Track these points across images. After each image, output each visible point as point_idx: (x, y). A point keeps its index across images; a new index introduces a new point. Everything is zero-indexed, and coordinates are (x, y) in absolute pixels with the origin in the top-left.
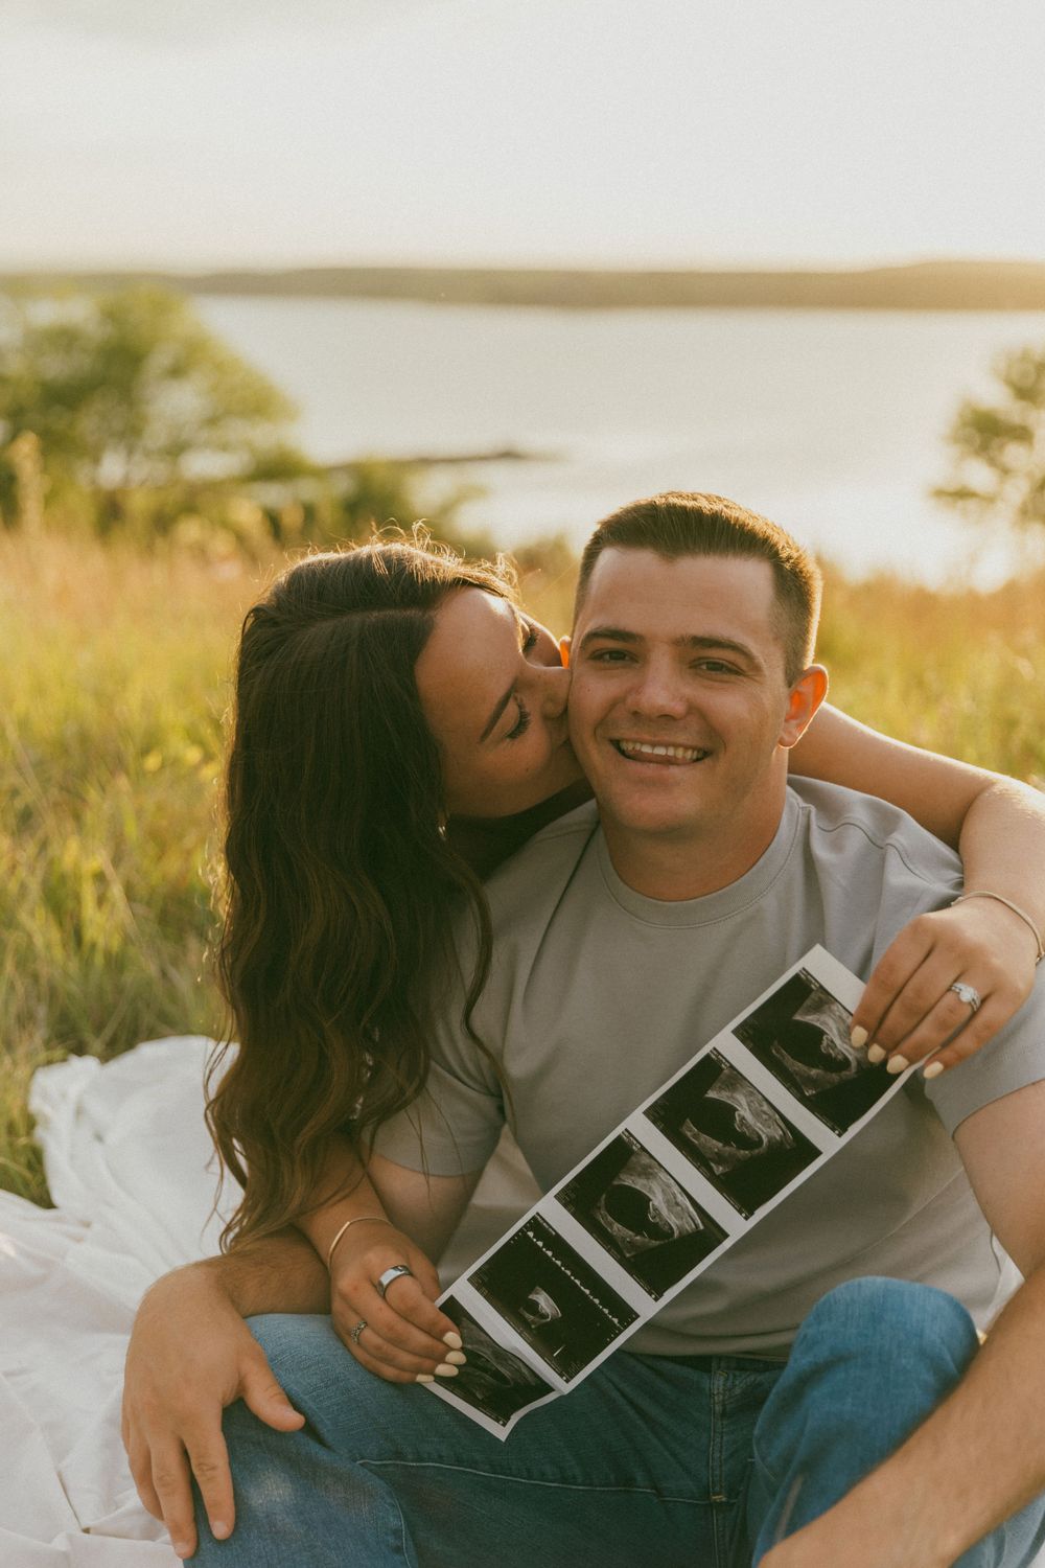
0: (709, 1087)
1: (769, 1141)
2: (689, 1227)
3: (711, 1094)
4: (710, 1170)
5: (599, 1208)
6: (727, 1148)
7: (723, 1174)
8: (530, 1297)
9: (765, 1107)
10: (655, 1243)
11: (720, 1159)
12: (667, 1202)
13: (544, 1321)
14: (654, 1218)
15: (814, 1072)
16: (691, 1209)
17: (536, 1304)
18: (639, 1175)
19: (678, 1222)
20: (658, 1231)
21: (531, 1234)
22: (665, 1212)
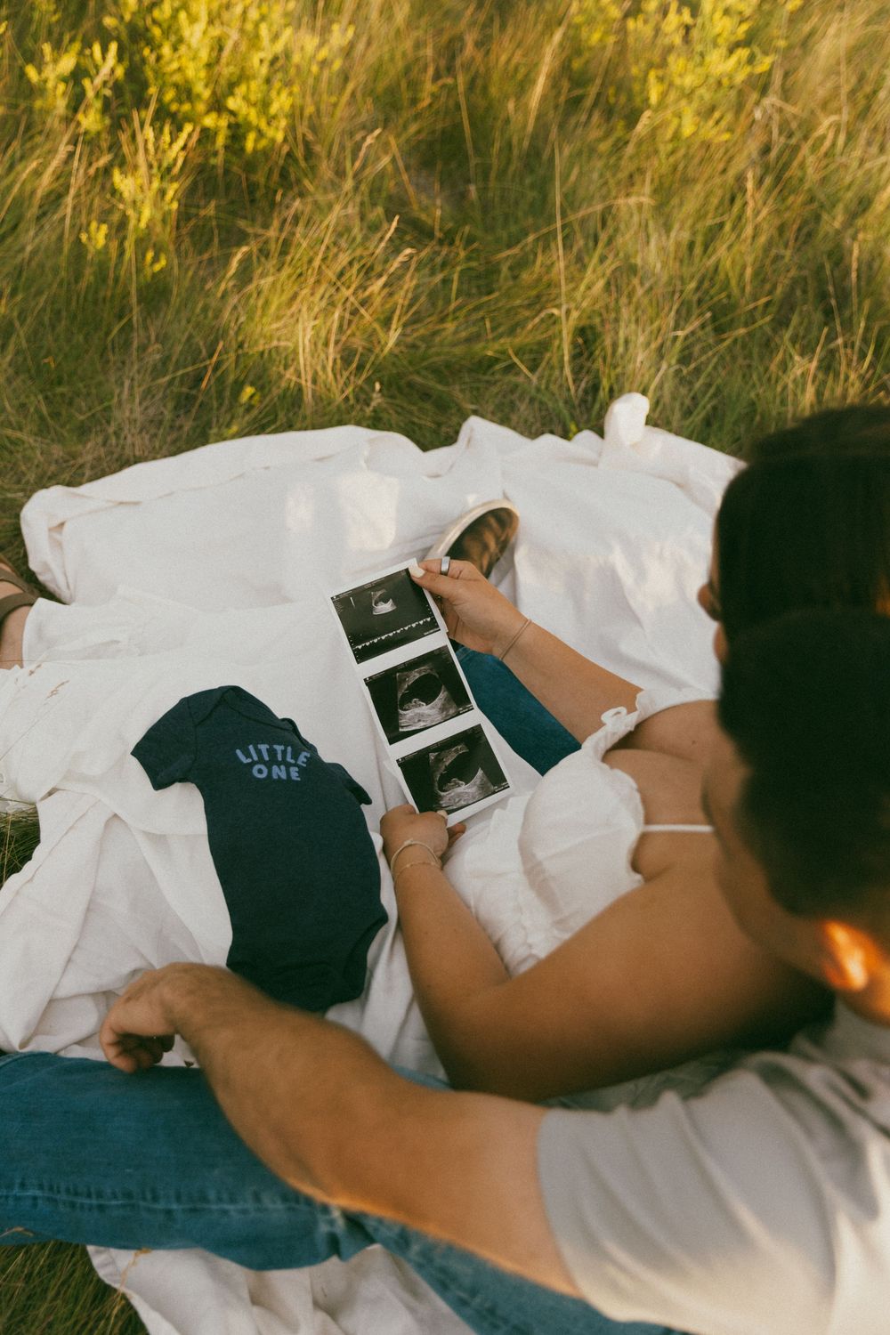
0: (485, 773)
1: (440, 796)
2: (403, 722)
3: (480, 772)
5: (431, 670)
6: (444, 767)
7: (429, 758)
8: (391, 600)
9: (463, 803)
10: (400, 695)
11: (439, 760)
12: (422, 715)
13: (373, 602)
14: (415, 702)
16: (413, 729)
17: (386, 602)
18: (443, 705)
19: (408, 717)
20: (406, 700)
21: (429, 619)
22: (417, 710)
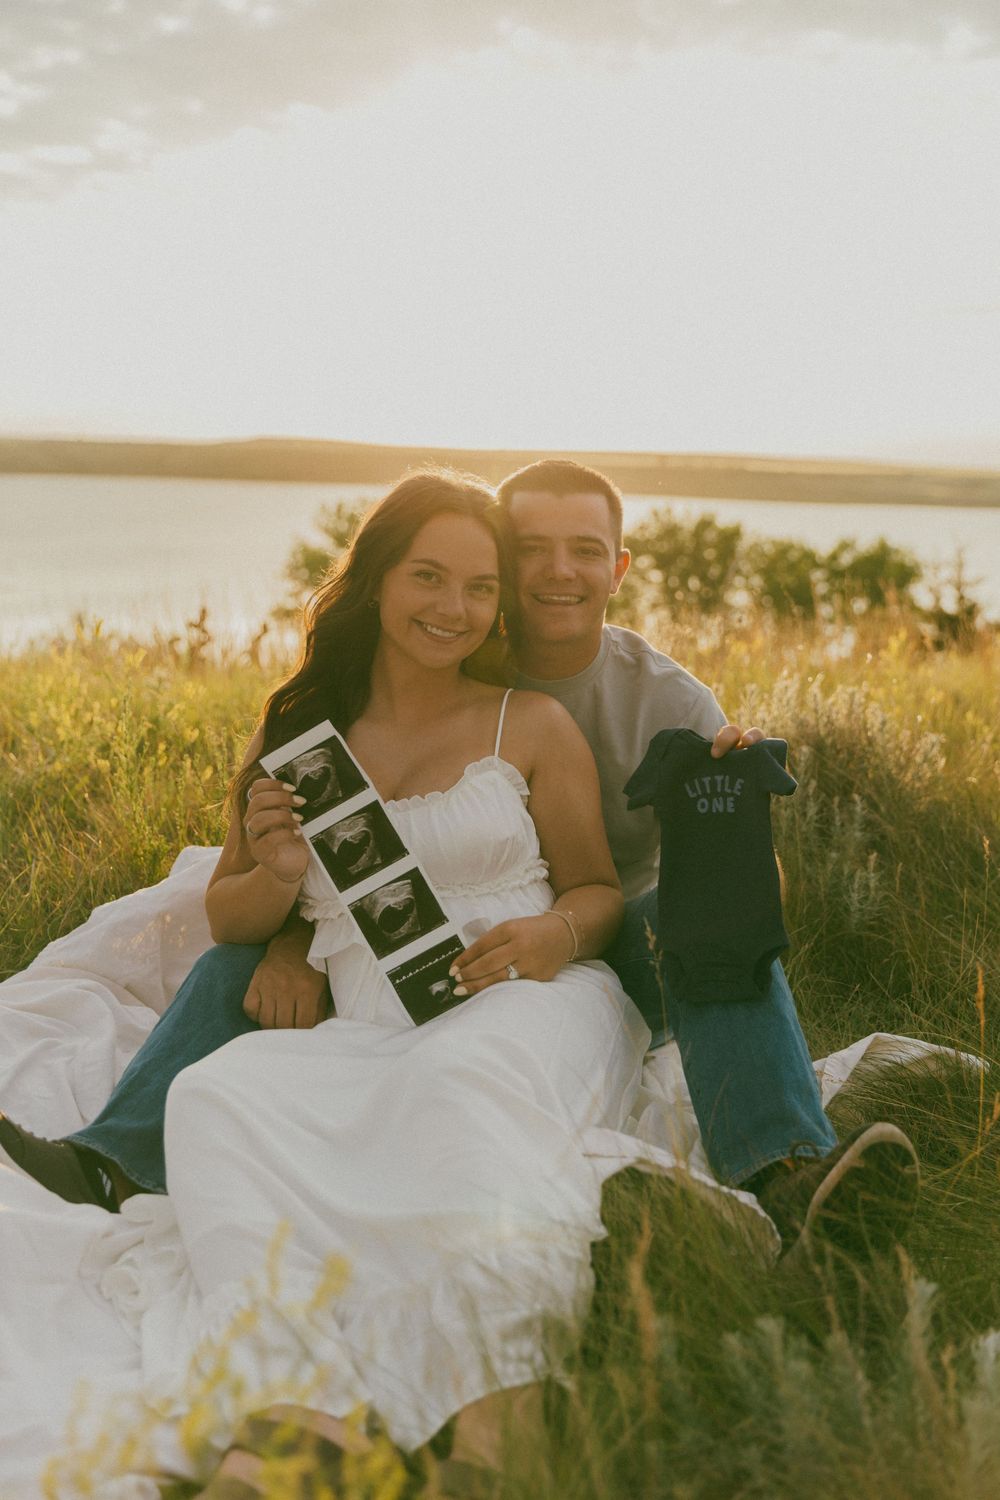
0: (331, 850)
1: (366, 827)
2: (409, 888)
3: (335, 850)
4: (378, 865)
5: (390, 936)
6: (367, 852)
7: (382, 858)
8: (433, 995)
9: (347, 822)
10: (415, 912)
11: (372, 858)
12: (392, 896)
14: (400, 907)
15: (329, 788)
16: (398, 883)
17: (438, 992)
18: (374, 907)
19: (405, 894)
20: (408, 907)
21: (398, 981)
22: (398, 899)
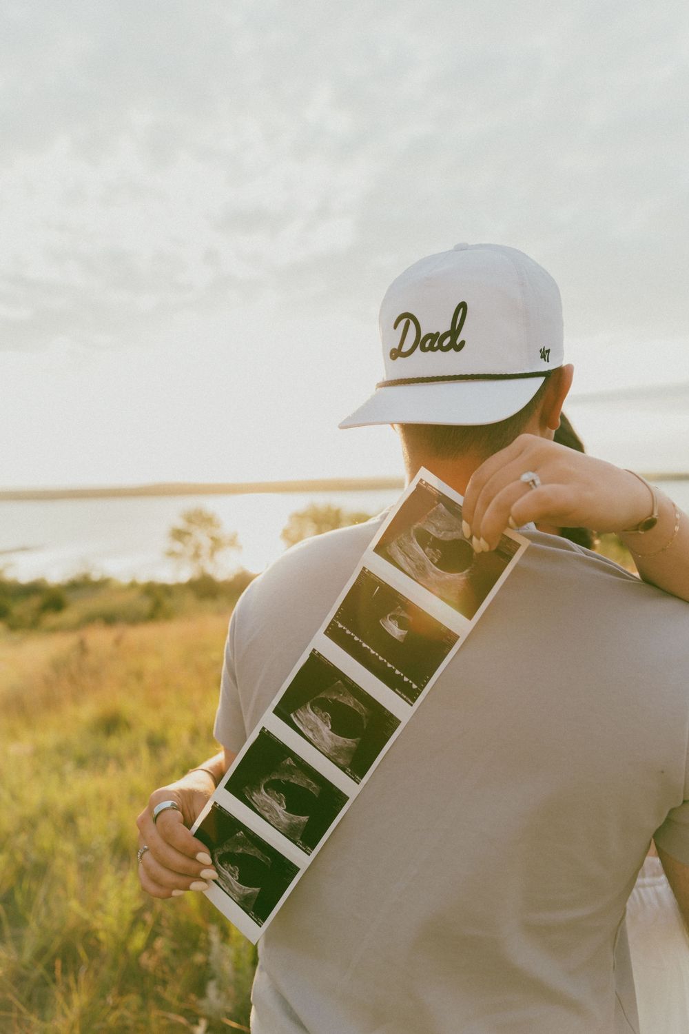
0: (308, 824)
1: (260, 790)
2: (301, 713)
3: (305, 819)
5: (366, 717)
6: (286, 779)
7: (285, 758)
8: (406, 632)
9: (267, 815)
10: (322, 695)
11: (289, 770)
12: (319, 731)
13: (392, 614)
14: (326, 716)
15: (240, 850)
16: (301, 728)
17: (400, 627)
18: (342, 749)
19: (309, 716)
20: (322, 706)
21: (414, 686)
22: (319, 722)
